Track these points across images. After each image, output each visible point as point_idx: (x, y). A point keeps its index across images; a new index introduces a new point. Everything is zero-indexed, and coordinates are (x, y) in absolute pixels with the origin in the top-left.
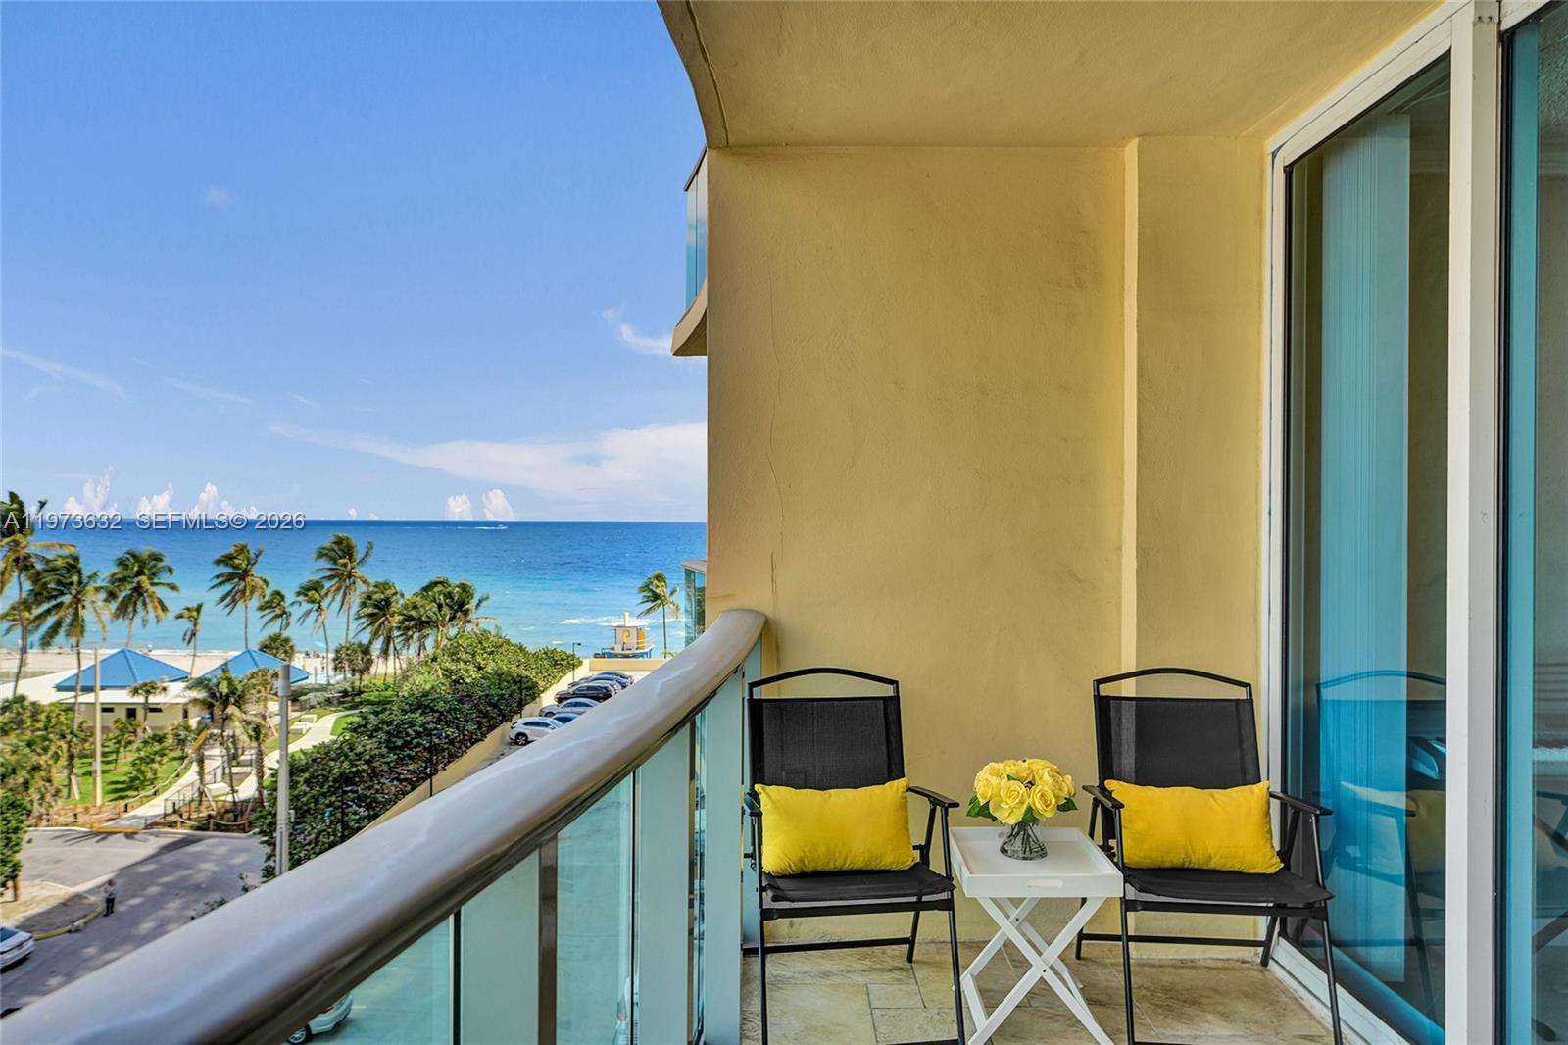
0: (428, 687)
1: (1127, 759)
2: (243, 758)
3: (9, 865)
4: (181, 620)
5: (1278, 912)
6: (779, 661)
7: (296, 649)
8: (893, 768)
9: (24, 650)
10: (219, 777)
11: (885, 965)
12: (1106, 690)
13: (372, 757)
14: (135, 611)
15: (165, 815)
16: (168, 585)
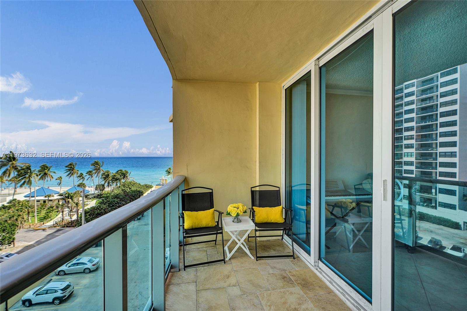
0: (118, 193)
1: (257, 202)
2: (73, 211)
3: (12, 239)
4: (57, 180)
5: (284, 230)
6: (188, 186)
7: (86, 186)
8: (212, 206)
9: (15, 188)
10: (67, 215)
11: (210, 246)
12: (253, 189)
13: (105, 209)
14: (45, 178)
15: (54, 225)
16: (53, 172)
